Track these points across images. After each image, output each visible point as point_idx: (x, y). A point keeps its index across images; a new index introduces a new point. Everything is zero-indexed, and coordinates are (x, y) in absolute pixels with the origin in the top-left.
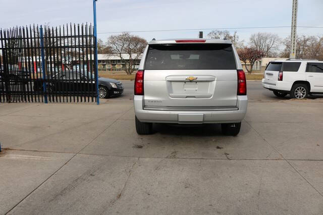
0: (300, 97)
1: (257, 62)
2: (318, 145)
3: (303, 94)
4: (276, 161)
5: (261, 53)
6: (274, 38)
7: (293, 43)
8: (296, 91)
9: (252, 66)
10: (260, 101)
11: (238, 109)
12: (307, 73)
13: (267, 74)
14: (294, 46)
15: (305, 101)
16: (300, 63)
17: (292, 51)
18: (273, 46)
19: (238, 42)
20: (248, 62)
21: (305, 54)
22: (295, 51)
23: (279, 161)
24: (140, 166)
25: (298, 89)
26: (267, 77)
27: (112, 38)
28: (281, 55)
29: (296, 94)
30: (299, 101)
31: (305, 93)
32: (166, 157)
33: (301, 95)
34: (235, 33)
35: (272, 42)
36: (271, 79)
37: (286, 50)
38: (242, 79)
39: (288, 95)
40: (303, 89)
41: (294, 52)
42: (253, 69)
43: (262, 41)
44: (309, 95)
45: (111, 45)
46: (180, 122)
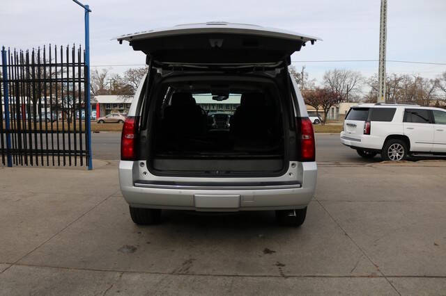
0: (396, 158)
1: (333, 109)
2: (435, 244)
3: (400, 154)
4: (369, 279)
5: (339, 97)
6: (356, 77)
7: (381, 83)
8: (391, 150)
9: (326, 113)
10: (337, 164)
11: (301, 186)
12: (405, 123)
13: (347, 124)
14: (383, 87)
15: (402, 164)
16: (395, 109)
17: (381, 93)
18: (354, 87)
19: (307, 81)
20: (321, 108)
21: (397, 99)
22: (384, 94)
23: (373, 279)
24: (118, 292)
25: (393, 147)
26: (347, 128)
27: (131, 72)
28: (365, 100)
29: (391, 154)
30: (394, 164)
31: (403, 152)
32: (171, 271)
33: (398, 155)
34: (303, 68)
35: (353, 82)
36: (354, 132)
37: (372, 93)
38: (307, 134)
39: (378, 155)
40: (400, 147)
41: (383, 96)
42: (328, 117)
43: (339, 80)
44: (408, 156)
45: (129, 83)
46: (198, 208)
